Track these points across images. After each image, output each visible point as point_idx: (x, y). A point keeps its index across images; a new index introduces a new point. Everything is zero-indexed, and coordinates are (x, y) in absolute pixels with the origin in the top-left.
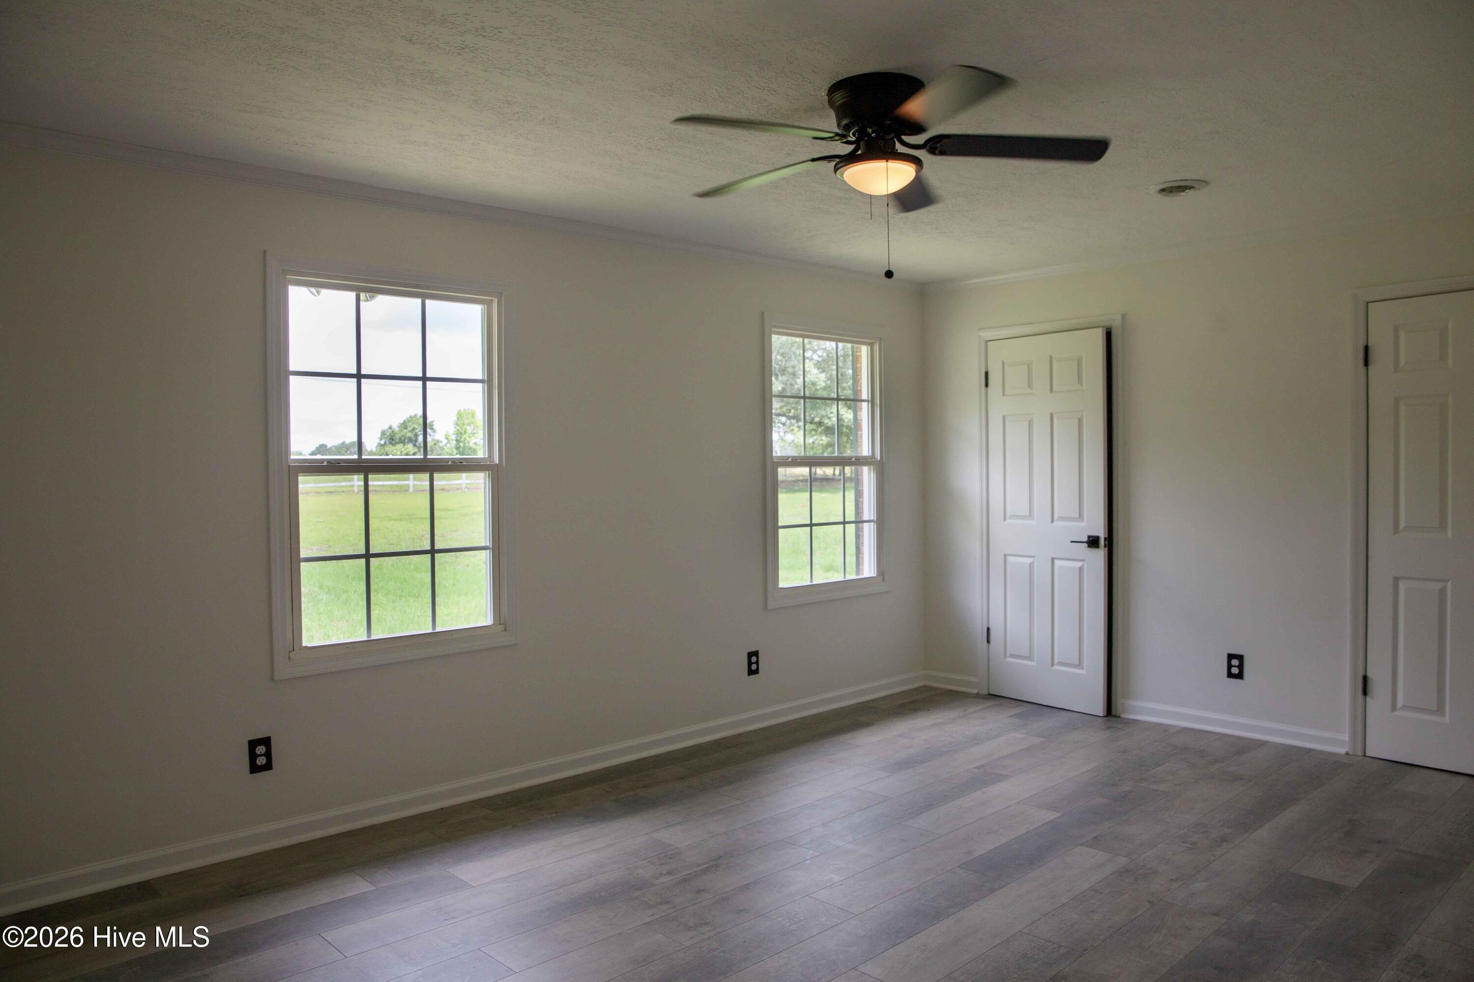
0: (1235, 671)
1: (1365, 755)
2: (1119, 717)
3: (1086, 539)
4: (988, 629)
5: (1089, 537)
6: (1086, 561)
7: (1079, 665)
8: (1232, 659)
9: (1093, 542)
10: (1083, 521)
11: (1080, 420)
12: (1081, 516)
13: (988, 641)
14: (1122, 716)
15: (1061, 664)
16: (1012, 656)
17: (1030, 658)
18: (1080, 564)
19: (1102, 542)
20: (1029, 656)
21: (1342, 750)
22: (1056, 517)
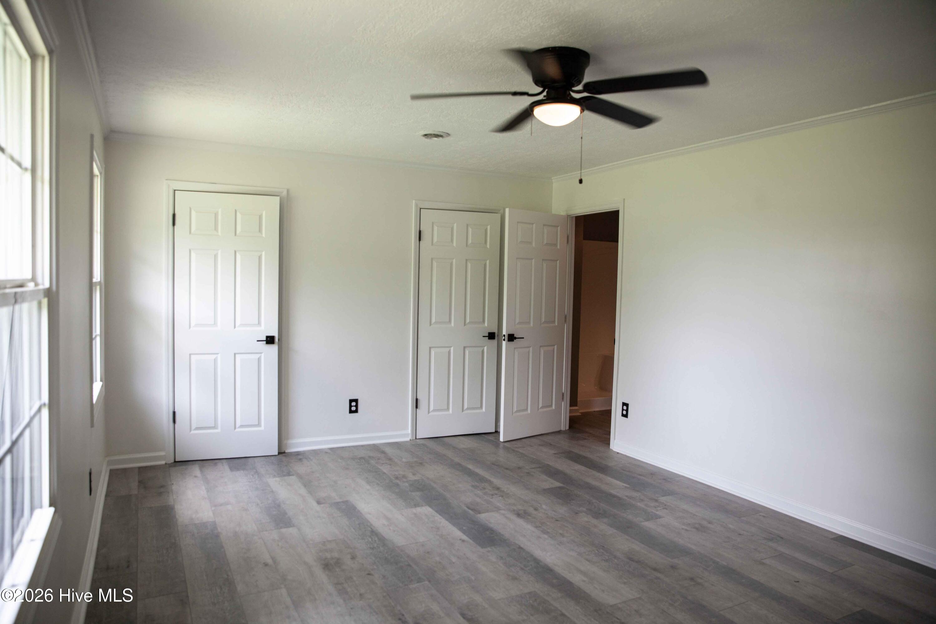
0: (353, 409)
1: (416, 439)
2: (284, 453)
3: (265, 339)
4: (174, 413)
5: (267, 337)
6: (263, 354)
7: (258, 424)
8: (352, 402)
9: (270, 340)
10: (261, 326)
11: (260, 258)
12: (259, 323)
13: (174, 421)
14: (286, 451)
15: (242, 426)
16: (197, 429)
17: (215, 427)
18: (257, 356)
19: (276, 340)
20: (214, 426)
21: (408, 439)
22: (238, 323)
